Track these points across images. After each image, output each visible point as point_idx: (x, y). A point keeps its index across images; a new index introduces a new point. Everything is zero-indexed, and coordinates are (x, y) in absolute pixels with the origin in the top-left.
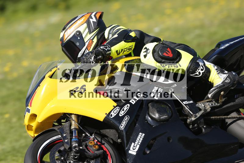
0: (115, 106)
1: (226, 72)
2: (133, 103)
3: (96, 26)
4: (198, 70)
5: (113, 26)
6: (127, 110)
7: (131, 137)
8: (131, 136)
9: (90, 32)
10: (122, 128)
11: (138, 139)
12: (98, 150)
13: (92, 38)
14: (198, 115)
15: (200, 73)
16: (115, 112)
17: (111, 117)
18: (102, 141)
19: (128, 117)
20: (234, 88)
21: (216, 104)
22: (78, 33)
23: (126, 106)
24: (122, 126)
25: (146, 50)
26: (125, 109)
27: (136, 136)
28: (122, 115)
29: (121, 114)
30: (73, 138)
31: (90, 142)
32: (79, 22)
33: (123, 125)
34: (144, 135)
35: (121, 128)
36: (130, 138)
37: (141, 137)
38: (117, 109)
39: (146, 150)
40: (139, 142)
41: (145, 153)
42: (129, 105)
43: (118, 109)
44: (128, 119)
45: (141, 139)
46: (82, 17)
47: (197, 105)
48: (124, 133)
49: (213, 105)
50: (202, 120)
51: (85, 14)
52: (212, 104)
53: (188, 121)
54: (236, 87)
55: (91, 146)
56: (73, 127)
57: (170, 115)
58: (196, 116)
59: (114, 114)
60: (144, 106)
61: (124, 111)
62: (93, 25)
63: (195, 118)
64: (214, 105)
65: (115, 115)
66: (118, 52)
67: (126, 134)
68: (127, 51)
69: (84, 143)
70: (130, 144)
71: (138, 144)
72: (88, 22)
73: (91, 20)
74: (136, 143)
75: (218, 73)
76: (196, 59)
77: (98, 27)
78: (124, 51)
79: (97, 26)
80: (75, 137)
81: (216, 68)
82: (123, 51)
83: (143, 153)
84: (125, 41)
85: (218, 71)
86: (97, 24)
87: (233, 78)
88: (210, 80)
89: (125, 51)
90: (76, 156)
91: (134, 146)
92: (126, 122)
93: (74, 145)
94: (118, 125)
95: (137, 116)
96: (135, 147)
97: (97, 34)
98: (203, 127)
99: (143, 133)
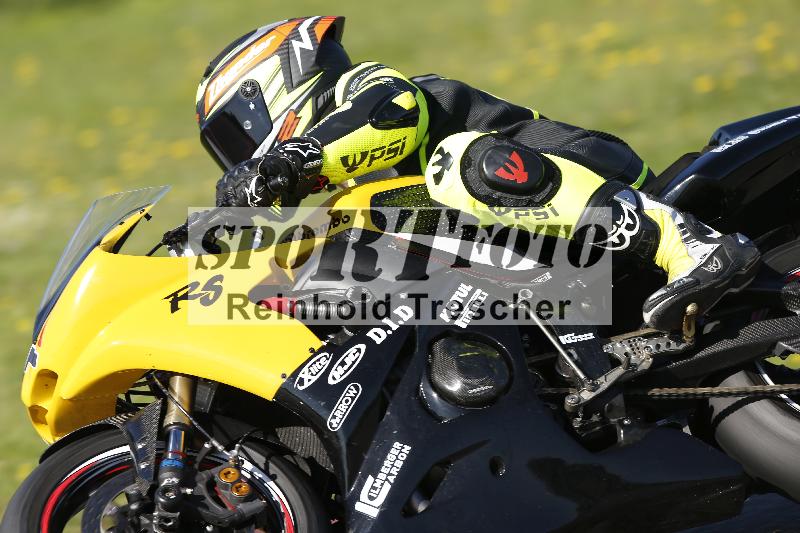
0: (316, 349)
1: (716, 234)
2: (379, 341)
3: (311, 64)
4: (615, 227)
5: (364, 66)
6: (354, 363)
7: (366, 457)
8: (366, 453)
9: (290, 86)
10: (335, 425)
11: (387, 463)
12: (248, 499)
13: (294, 107)
14: (605, 382)
15: (621, 237)
16: (314, 369)
17: (301, 388)
18: (271, 465)
19: (357, 388)
20: (740, 292)
21: (674, 346)
22: (249, 89)
23: (353, 350)
24: (337, 419)
25: (439, 157)
26: (349, 361)
27: (381, 453)
28: (335, 382)
29: (334, 378)
30: (166, 457)
31: (225, 471)
32: (256, 51)
33: (338, 414)
34: (407, 448)
35: (331, 424)
36: (364, 459)
37: (397, 456)
38: (321, 361)
39: (415, 500)
40: (389, 474)
41: (409, 511)
42: (363, 347)
43: (324, 360)
44: (356, 394)
45: (399, 464)
46: (266, 34)
47: (608, 348)
48: (343, 444)
49: (661, 350)
50: (619, 400)
51: (279, 23)
52: (658, 346)
53: (569, 401)
54: (748, 286)
55: (226, 487)
56: (171, 419)
57: (503, 383)
58: (595, 387)
59: (309, 378)
60: (417, 350)
61: (346, 367)
62: (300, 63)
63: (593, 394)
64: (663, 348)
65: (314, 379)
66: (350, 162)
67: (348, 445)
68: (386, 156)
69: (204, 475)
70: (360, 480)
71: (387, 480)
72: (285, 51)
73: (296, 45)
74: (380, 476)
75: (686, 240)
76: (611, 191)
77: (318, 68)
78: (373, 158)
79: (313, 66)
80: (173, 452)
81: (680, 219)
82: (368, 158)
83: (404, 510)
84: (375, 126)
85: (684, 233)
86: (313, 59)
87: (735, 256)
88: (658, 263)
89: (375, 159)
90: (168, 520)
91: (373, 488)
92: (349, 406)
93: (165, 482)
94: (322, 413)
95: (391, 384)
96: (377, 492)
97: (315, 93)
98: (621, 422)
99: (404, 442)
